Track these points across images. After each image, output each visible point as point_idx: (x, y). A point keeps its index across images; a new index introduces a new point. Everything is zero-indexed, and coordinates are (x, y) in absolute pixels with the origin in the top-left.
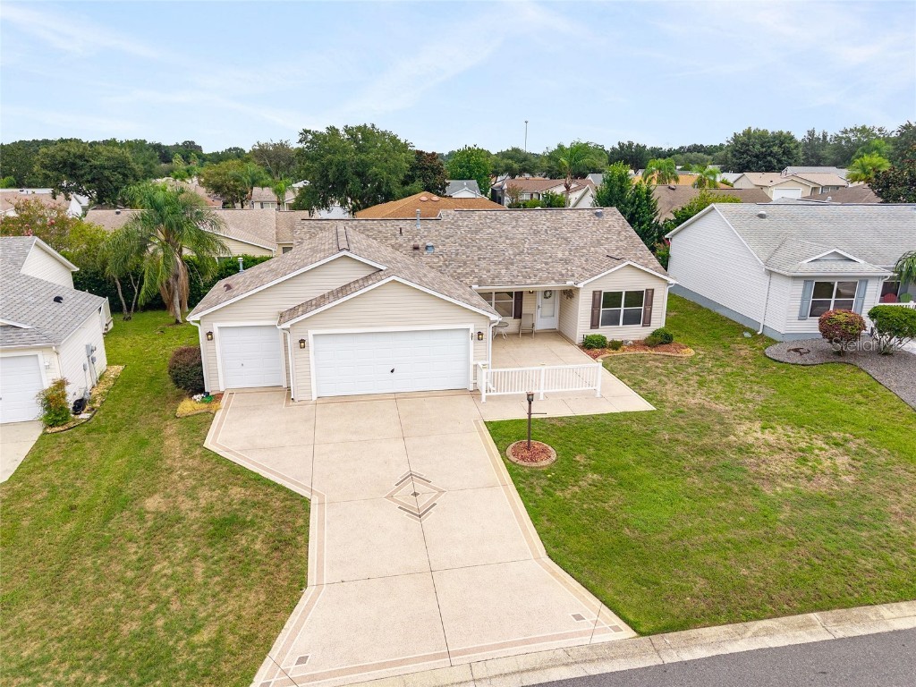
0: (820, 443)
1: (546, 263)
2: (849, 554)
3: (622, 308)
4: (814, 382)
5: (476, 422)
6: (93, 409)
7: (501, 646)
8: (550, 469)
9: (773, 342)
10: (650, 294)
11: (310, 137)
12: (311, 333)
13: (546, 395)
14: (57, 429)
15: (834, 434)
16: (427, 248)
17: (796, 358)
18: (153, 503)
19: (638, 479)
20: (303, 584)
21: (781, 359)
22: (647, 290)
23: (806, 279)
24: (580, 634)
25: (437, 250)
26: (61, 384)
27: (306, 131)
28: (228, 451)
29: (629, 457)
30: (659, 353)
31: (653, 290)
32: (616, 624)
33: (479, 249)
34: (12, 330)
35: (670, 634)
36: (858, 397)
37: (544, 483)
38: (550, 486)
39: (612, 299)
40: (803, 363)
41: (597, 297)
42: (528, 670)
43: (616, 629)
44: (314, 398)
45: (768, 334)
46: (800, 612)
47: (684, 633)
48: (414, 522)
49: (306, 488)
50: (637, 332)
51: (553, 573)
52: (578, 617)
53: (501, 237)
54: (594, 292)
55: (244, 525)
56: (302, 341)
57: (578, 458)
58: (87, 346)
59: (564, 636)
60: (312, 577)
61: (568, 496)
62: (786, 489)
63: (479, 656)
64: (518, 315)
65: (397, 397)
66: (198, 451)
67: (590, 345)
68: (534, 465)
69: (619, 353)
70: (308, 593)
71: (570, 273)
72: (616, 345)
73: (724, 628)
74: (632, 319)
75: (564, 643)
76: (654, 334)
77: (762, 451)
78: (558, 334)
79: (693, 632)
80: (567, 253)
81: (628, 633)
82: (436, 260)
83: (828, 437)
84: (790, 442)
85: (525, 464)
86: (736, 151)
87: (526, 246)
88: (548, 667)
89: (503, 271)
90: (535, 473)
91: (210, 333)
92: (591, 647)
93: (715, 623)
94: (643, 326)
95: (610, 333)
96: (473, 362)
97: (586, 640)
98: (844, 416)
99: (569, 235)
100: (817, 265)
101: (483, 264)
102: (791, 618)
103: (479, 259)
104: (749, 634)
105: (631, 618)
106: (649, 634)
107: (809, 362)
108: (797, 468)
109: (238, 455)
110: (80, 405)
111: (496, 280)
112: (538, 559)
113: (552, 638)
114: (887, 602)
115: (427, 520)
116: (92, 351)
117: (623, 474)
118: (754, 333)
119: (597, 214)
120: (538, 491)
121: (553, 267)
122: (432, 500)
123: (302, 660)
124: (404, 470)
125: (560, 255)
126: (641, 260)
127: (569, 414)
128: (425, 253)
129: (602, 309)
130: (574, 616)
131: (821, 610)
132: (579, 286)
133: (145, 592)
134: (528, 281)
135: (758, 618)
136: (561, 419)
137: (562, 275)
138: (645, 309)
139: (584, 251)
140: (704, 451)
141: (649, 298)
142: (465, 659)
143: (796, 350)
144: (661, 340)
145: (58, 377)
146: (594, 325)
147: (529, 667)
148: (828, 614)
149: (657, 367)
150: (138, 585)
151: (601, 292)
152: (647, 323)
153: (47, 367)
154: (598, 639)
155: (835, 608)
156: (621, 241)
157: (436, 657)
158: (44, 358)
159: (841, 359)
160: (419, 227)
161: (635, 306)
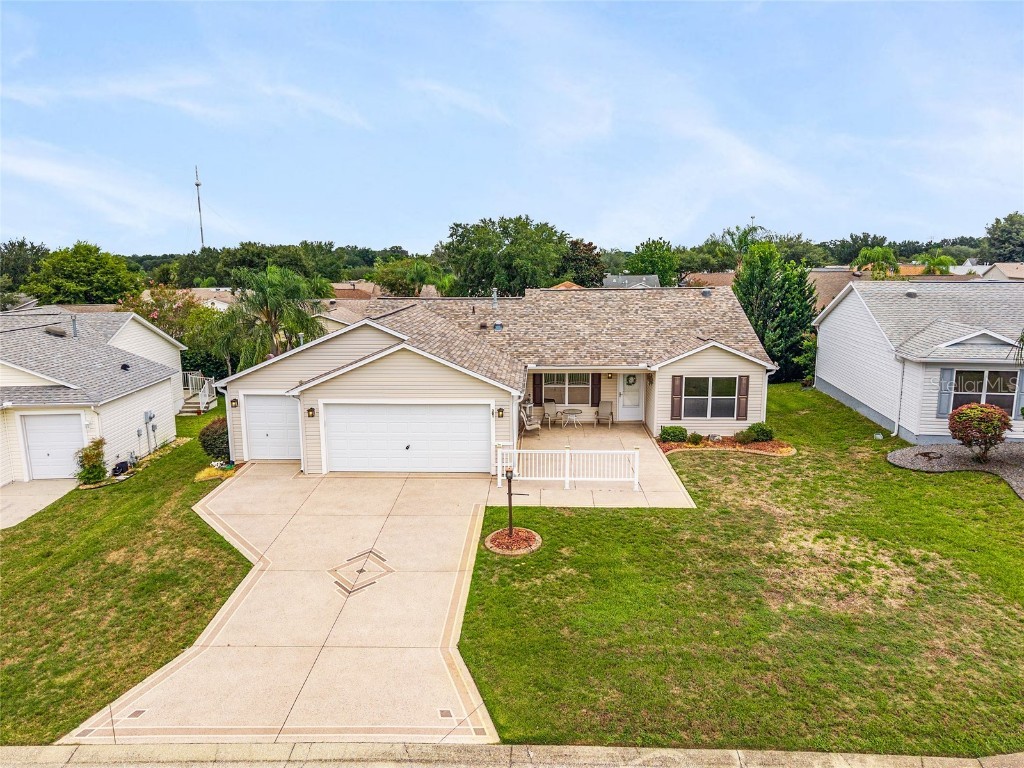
0: (886, 560)
1: (624, 345)
2: (832, 688)
3: (710, 397)
4: (931, 490)
5: (477, 506)
6: (132, 472)
7: (339, 731)
8: (525, 558)
9: (905, 444)
10: (744, 382)
11: (461, 230)
12: (321, 402)
13: (574, 485)
14: (88, 486)
15: (914, 551)
16: (495, 326)
17: (922, 464)
18: (114, 557)
19: (619, 578)
20: (189, 643)
21: (902, 464)
22: (740, 377)
23: (944, 367)
24: (435, 731)
25: (506, 329)
26: (99, 444)
27: (457, 225)
28: (210, 514)
29: (623, 554)
30: (749, 451)
31: (748, 377)
32: (484, 726)
33: (553, 328)
34: (63, 390)
35: (539, 747)
36: (981, 512)
37: (506, 571)
38: (511, 576)
39: (696, 386)
40: (929, 469)
41: (677, 382)
42: (352, 760)
43: (480, 732)
44: (325, 471)
45: (903, 436)
46: (721, 746)
47: (556, 748)
48: (341, 597)
49: (256, 553)
50: (728, 427)
51: (451, 666)
52: (446, 714)
53: (582, 316)
54: (674, 376)
55: (177, 583)
56: (312, 410)
57: (563, 551)
58: (146, 413)
59: (418, 731)
60: (201, 640)
61: (523, 588)
62: (802, 606)
63: (310, 737)
64: (596, 402)
65: (408, 476)
66: (186, 512)
67: (669, 438)
68: (507, 552)
69: (699, 448)
70: (189, 651)
71: (648, 355)
72: (696, 440)
73: (611, 750)
74: (723, 410)
75: (409, 738)
76: (751, 428)
77: (799, 561)
78: (642, 426)
79: (567, 749)
80: (652, 334)
81: (492, 736)
82: (500, 339)
83: (901, 554)
84: (843, 555)
85: (498, 551)
86: (996, 239)
87: (607, 326)
88: (377, 760)
89: (570, 352)
90: (504, 562)
91: (235, 401)
92: (437, 747)
93: (600, 742)
94: (737, 419)
95: (691, 425)
96: (494, 442)
97: (437, 739)
98: (945, 532)
99: (662, 316)
100: (959, 349)
101: (551, 343)
102: (704, 751)
103: (548, 338)
104: (638, 761)
105: (502, 722)
106: (512, 742)
107: (936, 469)
108: (832, 584)
109: (217, 519)
110: (121, 468)
111: (559, 360)
112: (444, 648)
113: (400, 731)
114: (848, 750)
115: (353, 597)
116: (151, 418)
117: (602, 570)
118: (887, 434)
119: (704, 294)
120: (495, 579)
121: (630, 348)
122: (375, 578)
123: (137, 714)
124: (368, 546)
125: (643, 336)
126: (741, 344)
127: (589, 504)
128: (492, 332)
129: (684, 397)
130: (442, 712)
131: (750, 747)
132: (653, 369)
133: (49, 633)
134: (596, 362)
135: (658, 745)
136: (573, 510)
137: (638, 357)
138: (739, 399)
139: (675, 332)
140: (721, 556)
141: (744, 386)
142: (295, 738)
143: (925, 455)
144: (759, 436)
145: (98, 438)
146: (675, 414)
147: (354, 757)
148: (758, 754)
149: (735, 465)
150: (47, 627)
151: (681, 377)
152: (743, 416)
153: (87, 426)
154: (451, 740)
155: (771, 748)
156: (724, 322)
157: (266, 731)
158: (86, 417)
159: (981, 467)
160: (496, 306)
161: (726, 395)
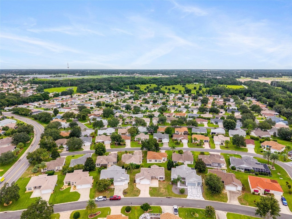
21: (170, 184)
44: (141, 184)
54: (159, 177)
56: (141, 181)
66: (136, 187)
67: (159, 181)
72: (160, 181)
74: (162, 179)
82: (149, 174)
87: (156, 173)
95: (160, 180)
96: (150, 182)
101: (152, 174)
105: (150, 195)
119: (162, 169)
134: (155, 176)
136: (153, 187)
144: (164, 181)
149: (162, 183)
161: (162, 178)
